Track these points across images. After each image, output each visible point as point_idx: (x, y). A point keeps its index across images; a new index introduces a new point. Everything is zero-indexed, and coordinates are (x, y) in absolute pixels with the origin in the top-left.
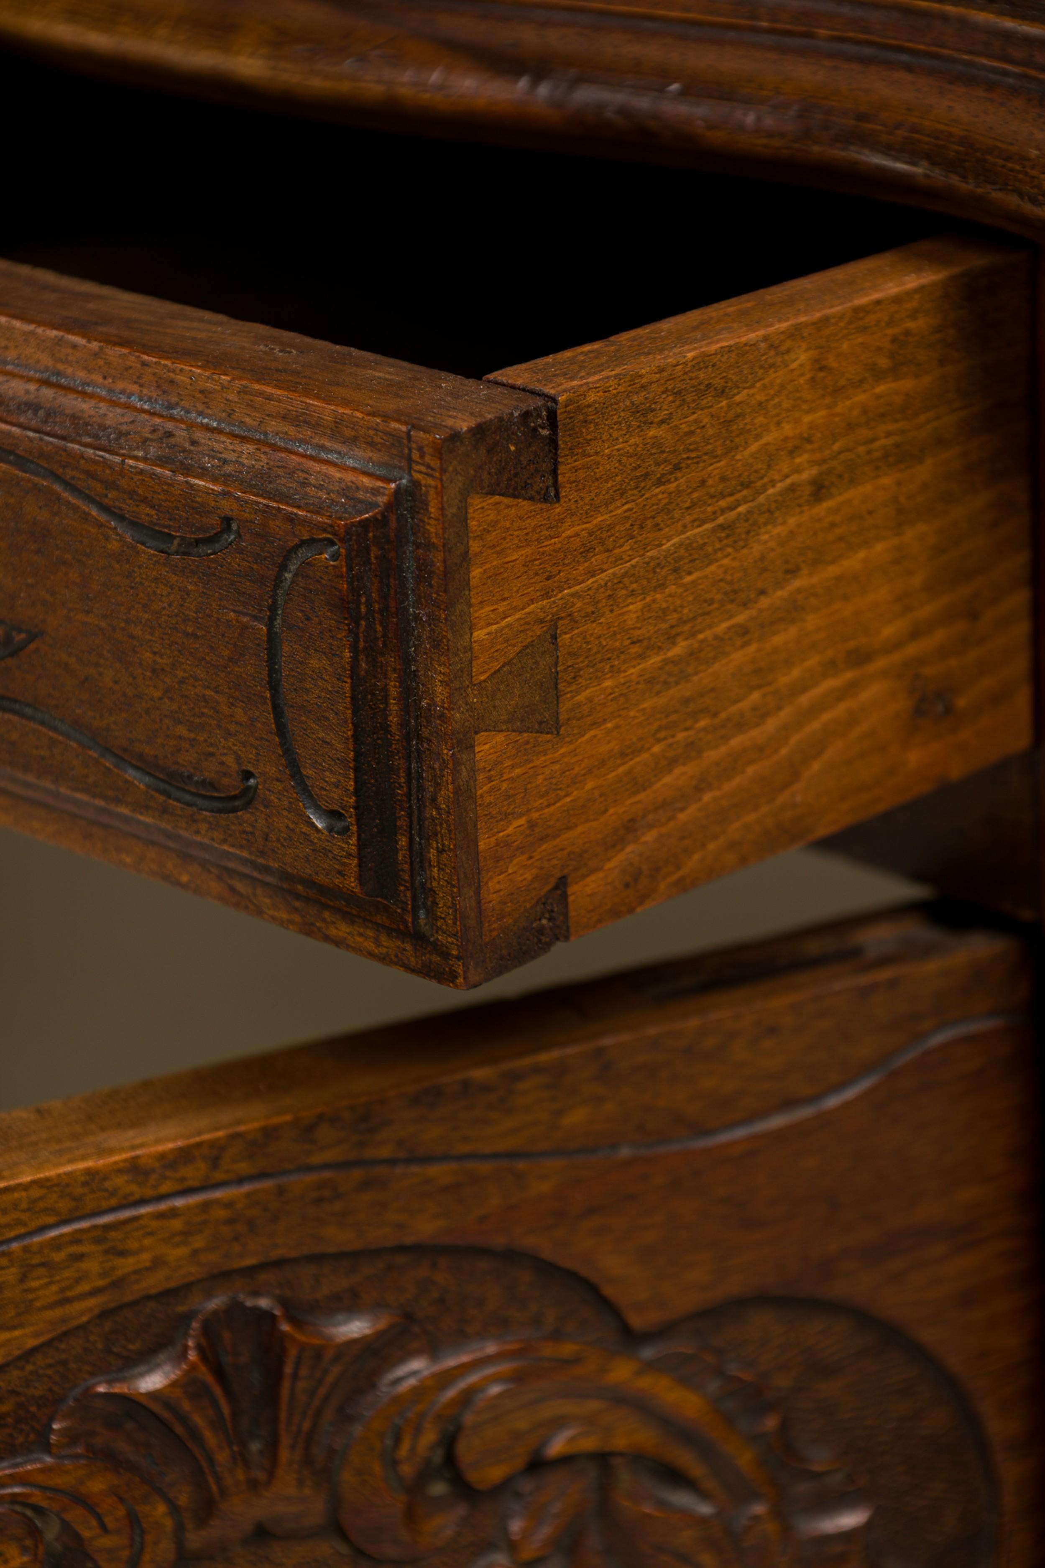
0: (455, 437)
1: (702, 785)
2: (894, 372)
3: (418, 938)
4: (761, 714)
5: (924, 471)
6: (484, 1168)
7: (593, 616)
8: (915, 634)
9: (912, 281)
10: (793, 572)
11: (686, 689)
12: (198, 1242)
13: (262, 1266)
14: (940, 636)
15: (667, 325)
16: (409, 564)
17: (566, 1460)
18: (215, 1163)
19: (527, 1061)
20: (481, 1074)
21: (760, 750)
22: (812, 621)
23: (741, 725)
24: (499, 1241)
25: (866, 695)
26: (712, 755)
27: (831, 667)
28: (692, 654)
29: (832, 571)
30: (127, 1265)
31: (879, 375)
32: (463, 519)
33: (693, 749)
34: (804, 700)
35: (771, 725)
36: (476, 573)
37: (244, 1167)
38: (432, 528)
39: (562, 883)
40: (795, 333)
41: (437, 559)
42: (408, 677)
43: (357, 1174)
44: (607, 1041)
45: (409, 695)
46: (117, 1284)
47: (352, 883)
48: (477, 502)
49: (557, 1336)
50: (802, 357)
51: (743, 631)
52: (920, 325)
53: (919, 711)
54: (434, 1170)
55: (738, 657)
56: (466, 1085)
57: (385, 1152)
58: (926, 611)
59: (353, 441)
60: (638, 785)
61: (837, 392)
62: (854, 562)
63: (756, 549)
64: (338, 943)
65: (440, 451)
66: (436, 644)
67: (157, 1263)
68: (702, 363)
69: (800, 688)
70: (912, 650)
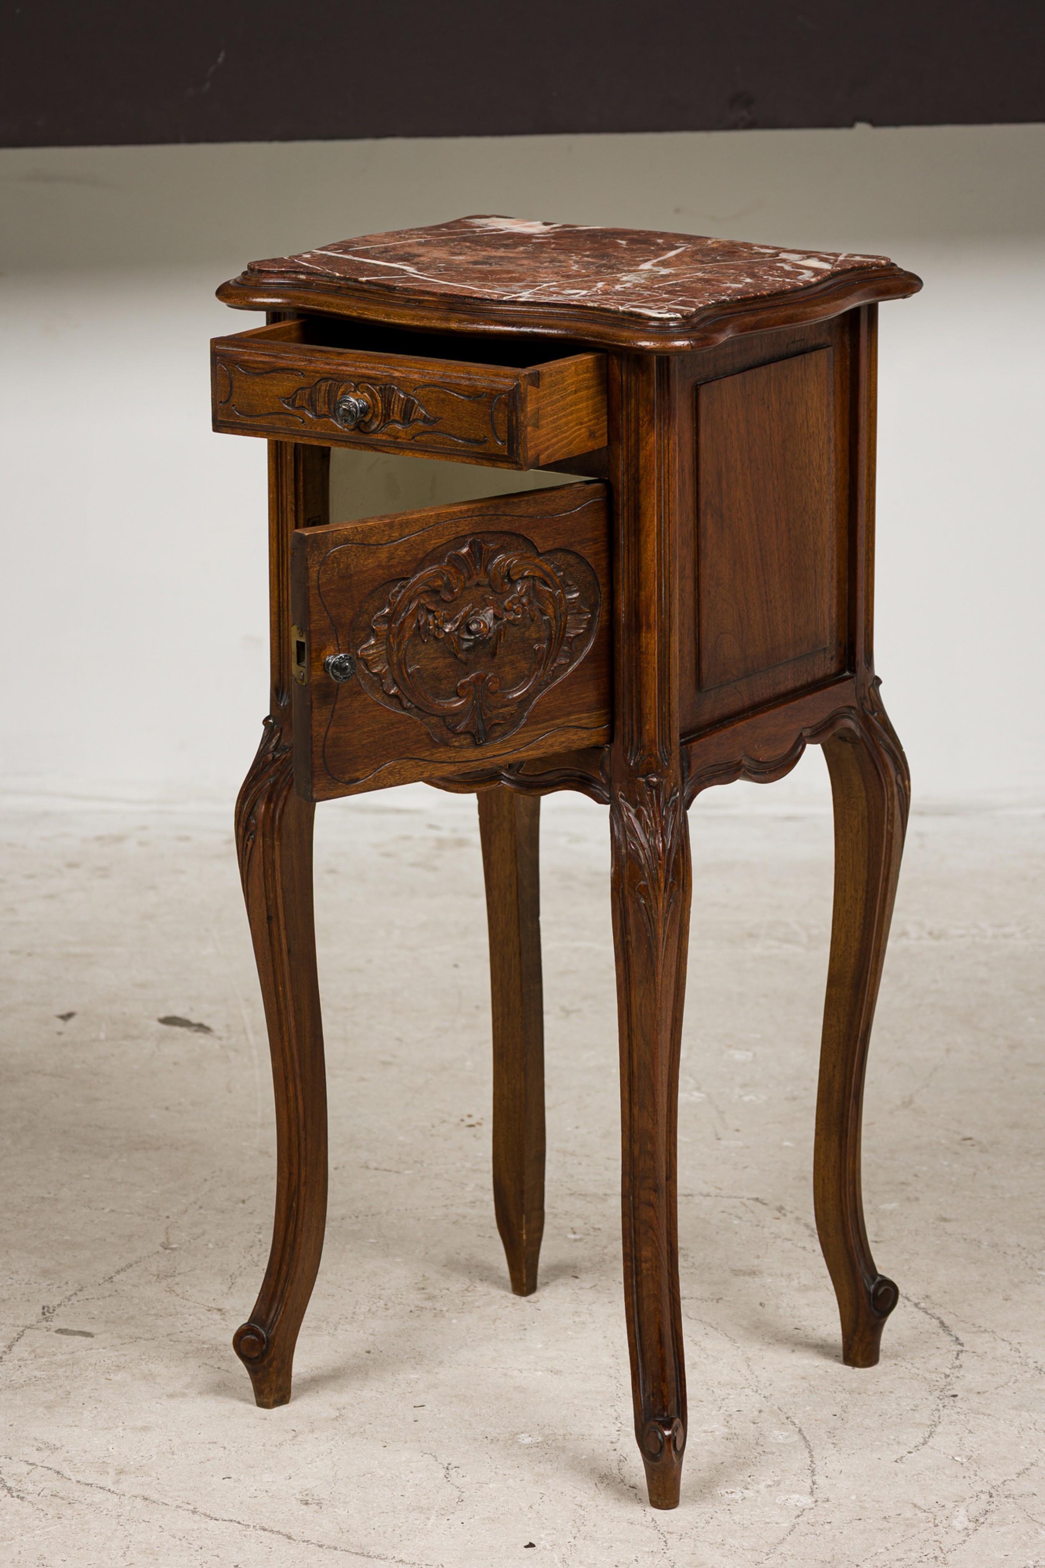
0: (526, 375)
1: (558, 442)
2: (586, 373)
3: (516, 463)
4: (567, 431)
5: (591, 391)
6: (516, 518)
7: (544, 409)
8: (590, 421)
9: (591, 357)
10: (572, 406)
11: (556, 424)
12: (470, 526)
13: (479, 533)
14: (593, 422)
15: (551, 362)
16: (518, 397)
17: (527, 577)
18: (473, 512)
19: (523, 499)
20: (515, 500)
21: (566, 438)
22: (574, 416)
23: (564, 433)
24: (518, 532)
25: (583, 430)
26: (560, 437)
27: (577, 425)
28: (557, 418)
29: (577, 407)
30: (459, 529)
31: (585, 373)
32: (527, 389)
33: (557, 436)
34: (573, 430)
35: (568, 433)
36: (528, 399)
37: (478, 513)
38: (522, 390)
39: (538, 455)
40: (572, 364)
41: (523, 396)
42: (517, 417)
43: (495, 517)
44: (536, 496)
45: (517, 420)
46: (457, 533)
47: (506, 453)
48: (529, 387)
49: (526, 552)
50: (573, 368)
51: (564, 415)
52: (590, 364)
53: (590, 436)
54: (508, 517)
55: (564, 420)
56: (513, 502)
57: (500, 513)
58: (591, 417)
59: (506, 378)
60: (549, 440)
61: (579, 375)
62: (580, 406)
63: (566, 401)
64: (500, 467)
65: (523, 377)
66: (522, 410)
67: (464, 530)
68: (559, 367)
69: (572, 427)
70: (589, 424)
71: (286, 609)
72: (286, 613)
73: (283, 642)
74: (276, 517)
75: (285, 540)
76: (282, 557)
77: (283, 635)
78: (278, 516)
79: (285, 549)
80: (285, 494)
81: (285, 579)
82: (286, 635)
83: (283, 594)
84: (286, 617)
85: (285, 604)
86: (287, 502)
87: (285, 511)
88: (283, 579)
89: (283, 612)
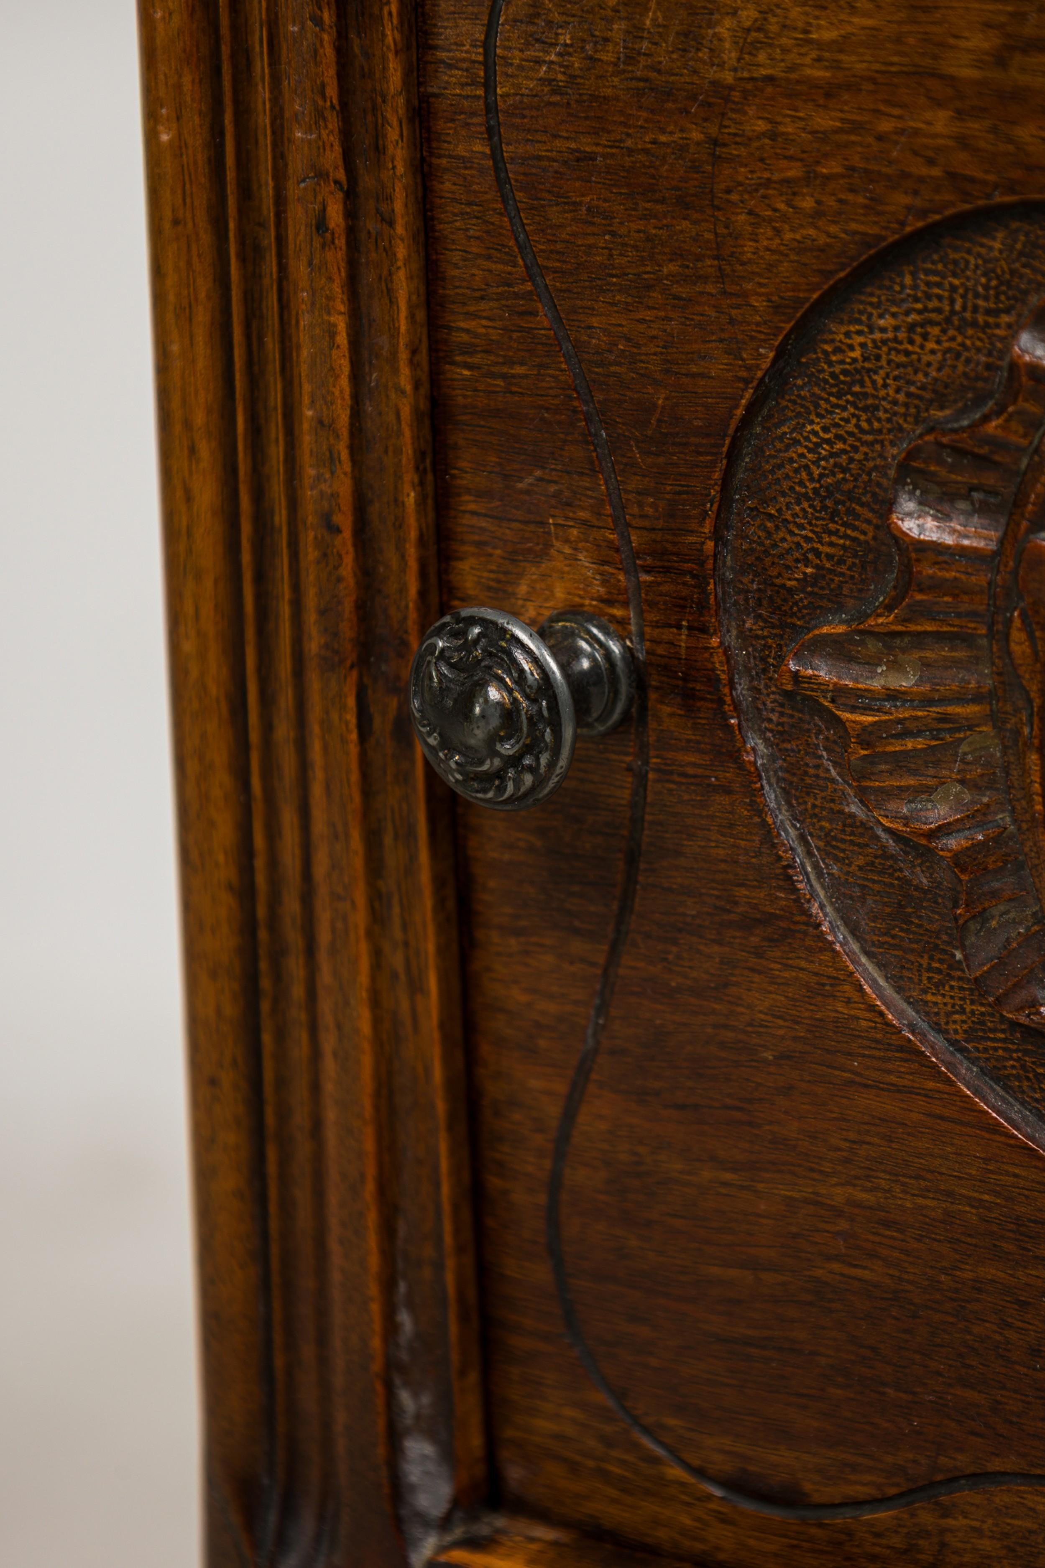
71: (294, 938)
72: (295, 967)
73: (284, 1163)
74: (204, 286)
75: (276, 452)
76: (261, 577)
77: (284, 1114)
78: (223, 281)
79: (281, 517)
80: (263, 120)
81: (284, 731)
82: (300, 1118)
83: (273, 833)
84: (298, 991)
85: (291, 905)
86: (280, 176)
87: (269, 239)
88: (268, 728)
89: (278, 955)
